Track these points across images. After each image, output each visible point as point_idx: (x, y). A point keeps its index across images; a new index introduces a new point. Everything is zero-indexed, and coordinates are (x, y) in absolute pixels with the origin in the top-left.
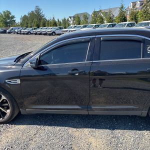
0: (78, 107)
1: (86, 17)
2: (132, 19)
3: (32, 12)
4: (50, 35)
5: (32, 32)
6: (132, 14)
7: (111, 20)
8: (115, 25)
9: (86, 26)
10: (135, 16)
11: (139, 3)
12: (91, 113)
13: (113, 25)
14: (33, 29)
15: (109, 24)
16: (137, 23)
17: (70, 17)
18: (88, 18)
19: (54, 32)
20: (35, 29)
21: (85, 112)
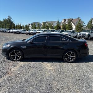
0: (42, 55)
1: (39, 25)
2: (63, 28)
3: (6, 19)
4: (18, 33)
5: (6, 31)
6: (63, 26)
7: (52, 28)
8: (55, 30)
9: (39, 30)
10: (65, 27)
11: (67, 20)
12: (47, 57)
13: (54, 31)
14: (7, 30)
15: (51, 30)
16: (65, 30)
17: (29, 24)
18: (40, 26)
19: (21, 32)
20: (8, 29)
21: (45, 57)
